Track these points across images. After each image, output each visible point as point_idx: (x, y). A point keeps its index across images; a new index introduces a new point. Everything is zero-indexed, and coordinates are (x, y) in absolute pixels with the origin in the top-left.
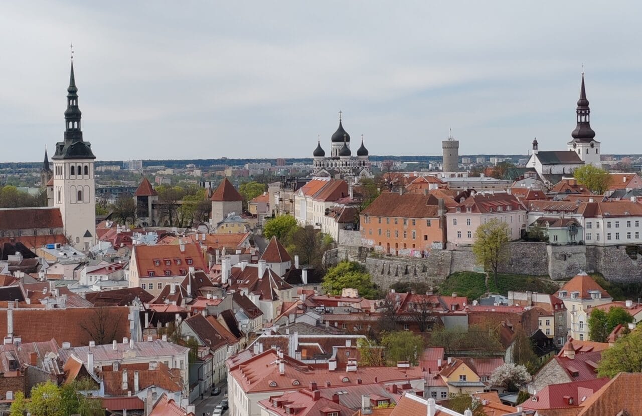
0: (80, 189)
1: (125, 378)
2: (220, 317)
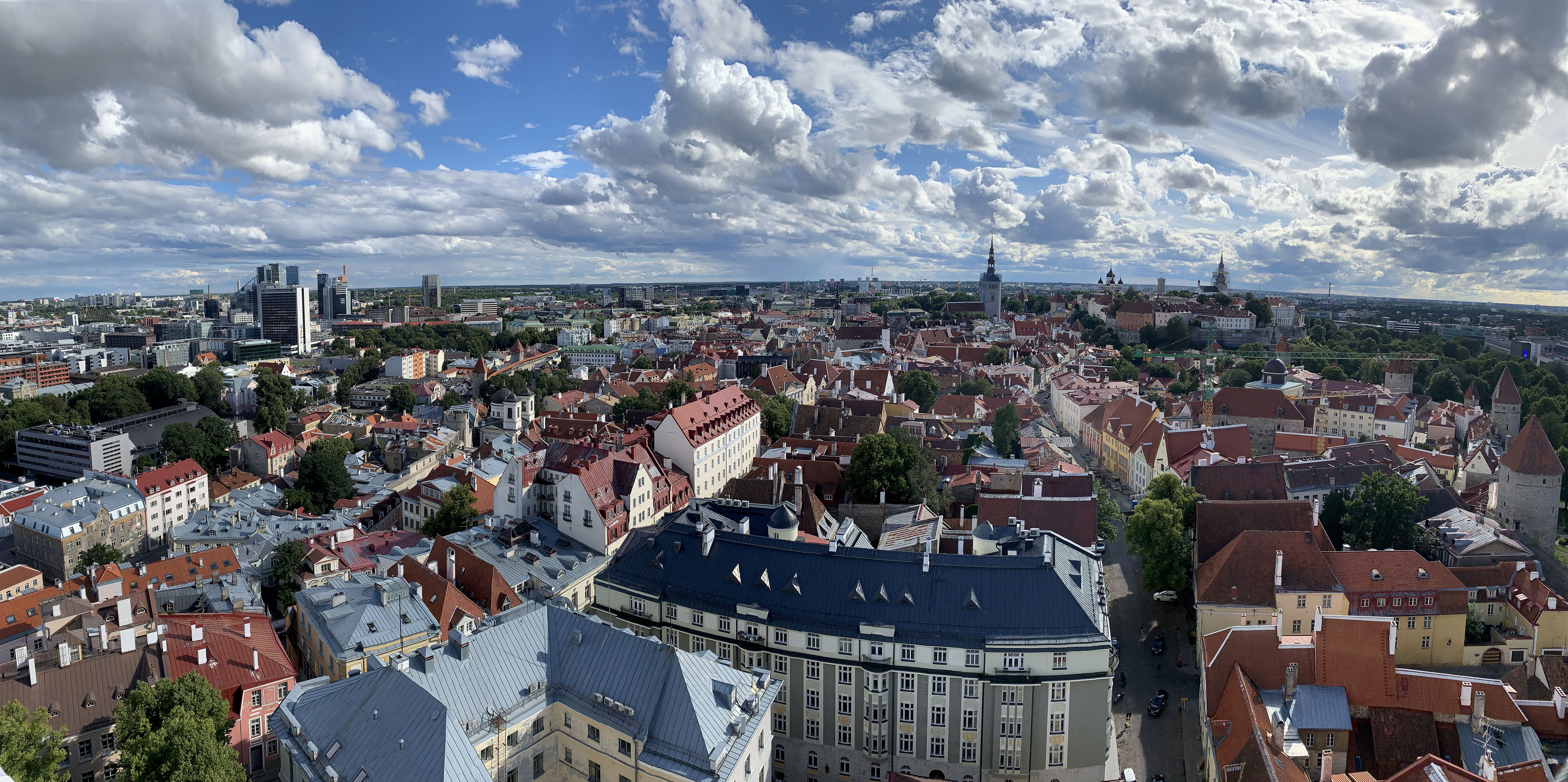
0: (993, 294)
2: (1050, 355)
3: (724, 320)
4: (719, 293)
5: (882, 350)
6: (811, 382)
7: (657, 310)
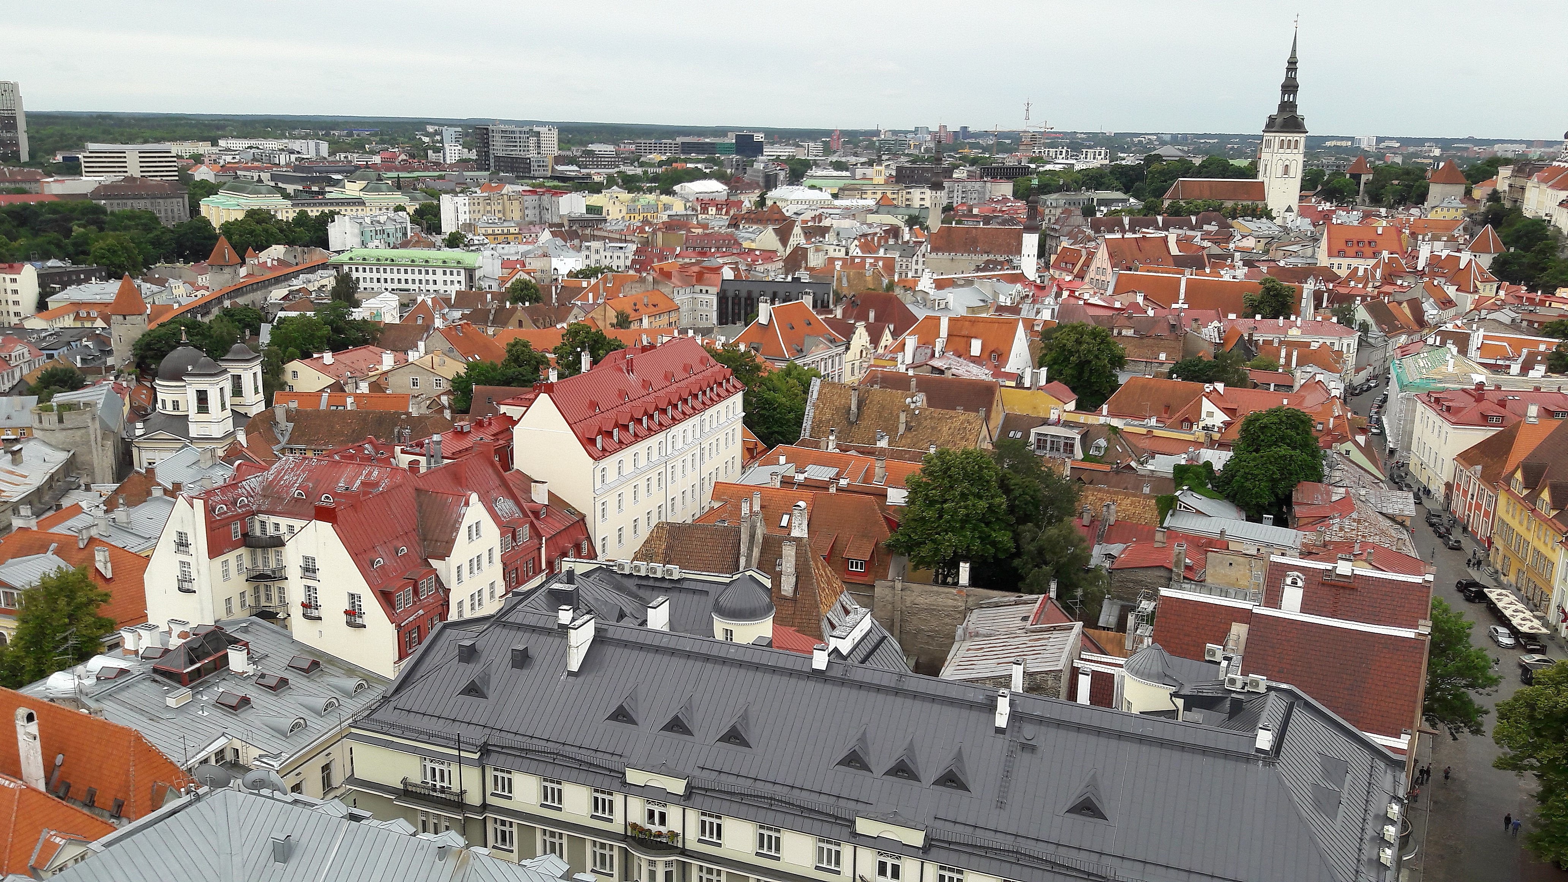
0: (1287, 163)
1: (1283, 353)
2: (1405, 304)
3: (705, 204)
4: (699, 148)
5: (1020, 278)
6: (861, 337)
7: (564, 179)
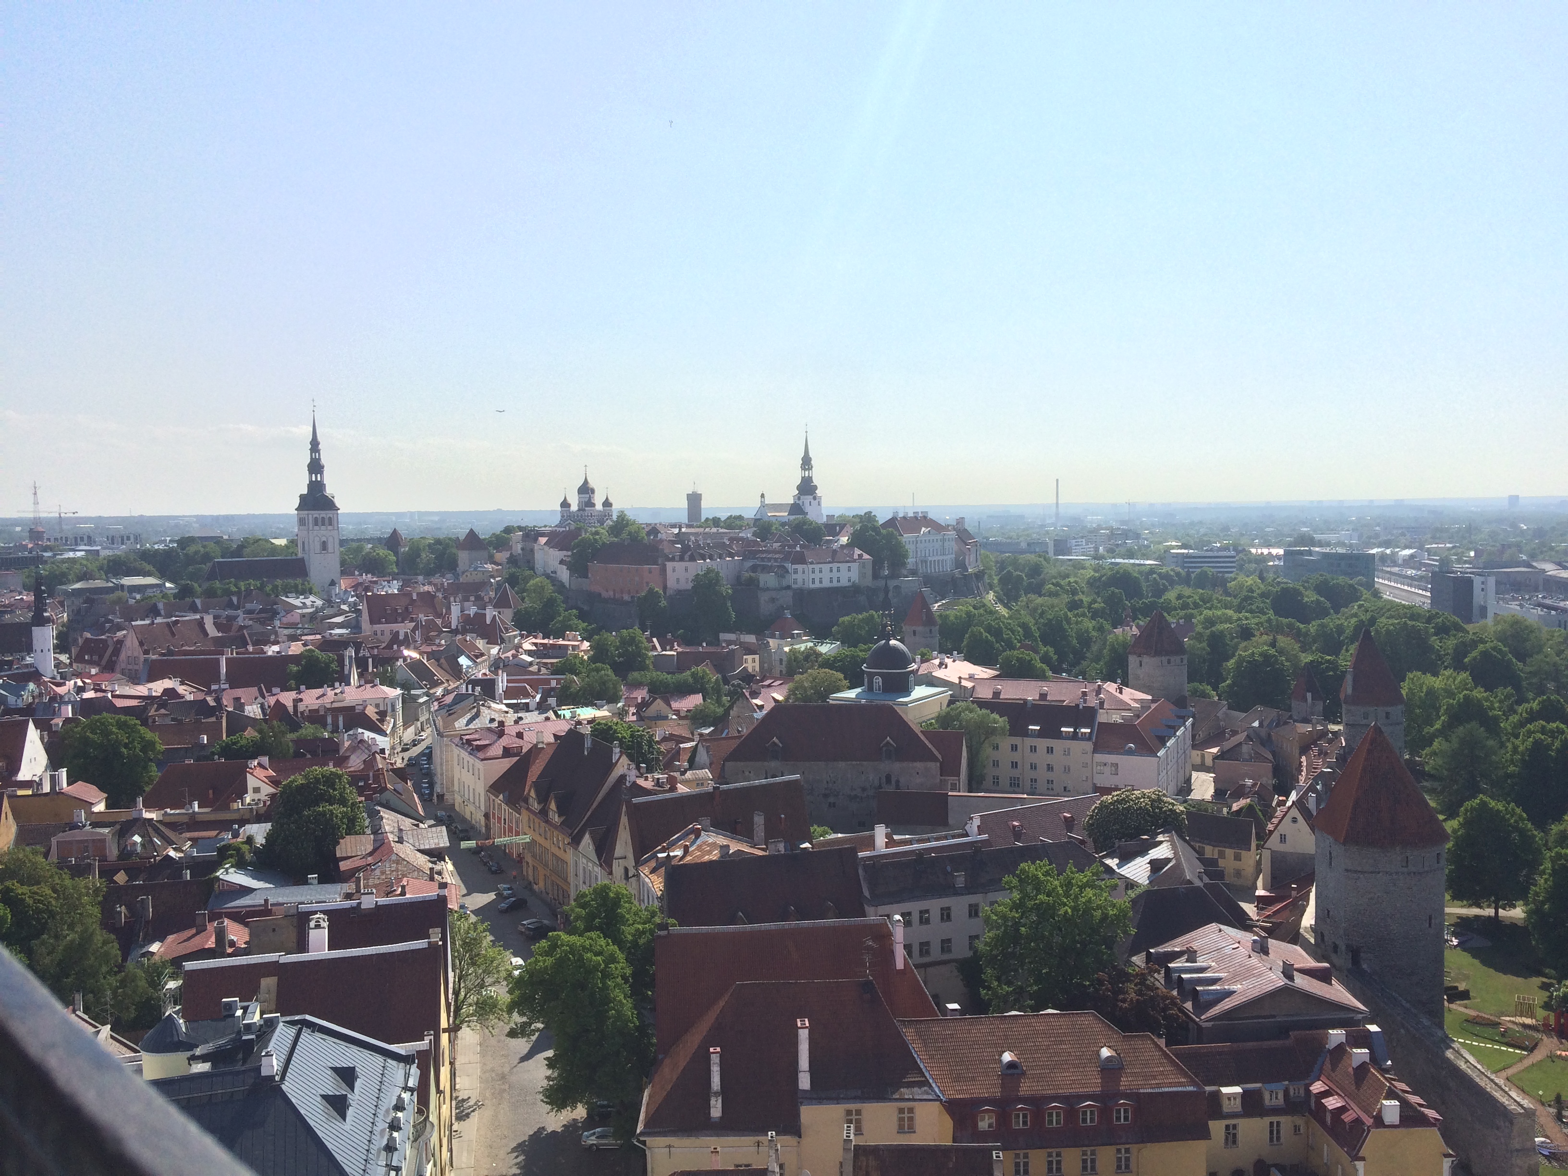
0: (324, 539)
2: (442, 661)
5: (35, 676)
